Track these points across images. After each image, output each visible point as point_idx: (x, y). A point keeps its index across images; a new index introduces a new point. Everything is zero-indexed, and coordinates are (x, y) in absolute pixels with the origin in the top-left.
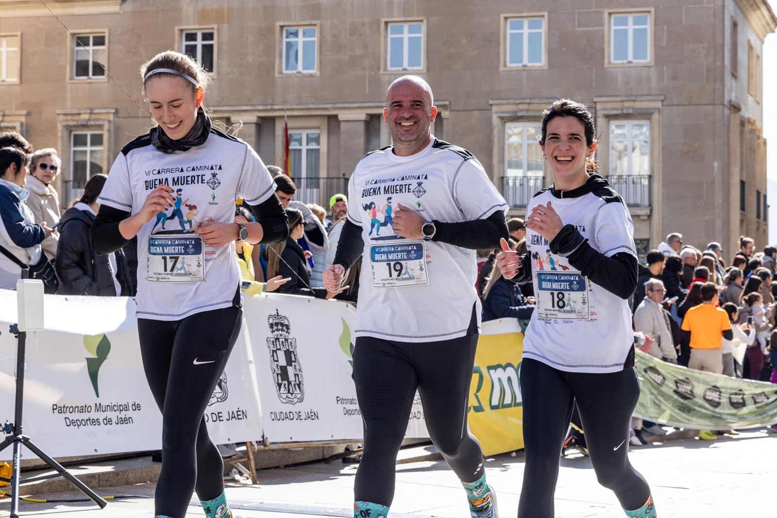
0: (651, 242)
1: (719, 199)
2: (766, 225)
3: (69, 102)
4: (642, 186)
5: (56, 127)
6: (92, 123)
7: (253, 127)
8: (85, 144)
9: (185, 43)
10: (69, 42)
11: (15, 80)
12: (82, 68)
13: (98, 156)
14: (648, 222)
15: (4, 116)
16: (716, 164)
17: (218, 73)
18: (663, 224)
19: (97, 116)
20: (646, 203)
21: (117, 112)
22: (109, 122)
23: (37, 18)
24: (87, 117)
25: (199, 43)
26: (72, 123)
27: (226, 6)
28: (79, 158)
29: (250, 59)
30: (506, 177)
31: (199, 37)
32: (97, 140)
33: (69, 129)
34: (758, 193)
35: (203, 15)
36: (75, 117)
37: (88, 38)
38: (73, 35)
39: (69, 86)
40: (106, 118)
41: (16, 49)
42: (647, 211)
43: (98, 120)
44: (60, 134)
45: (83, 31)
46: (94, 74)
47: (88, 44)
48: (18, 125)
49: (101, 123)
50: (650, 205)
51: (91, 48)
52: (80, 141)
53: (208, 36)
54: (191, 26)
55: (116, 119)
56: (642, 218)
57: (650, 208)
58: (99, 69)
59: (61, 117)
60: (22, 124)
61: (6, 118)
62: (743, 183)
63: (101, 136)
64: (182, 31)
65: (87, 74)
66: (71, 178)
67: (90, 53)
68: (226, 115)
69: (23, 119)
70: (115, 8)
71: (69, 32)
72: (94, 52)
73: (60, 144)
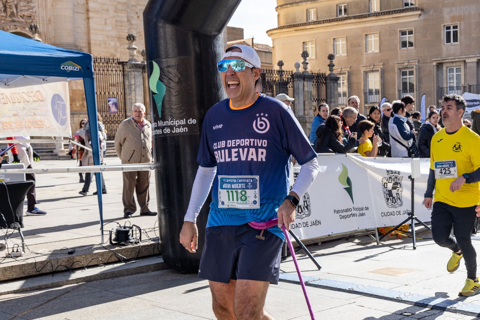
3: (399, 59)
5: (394, 69)
6: (409, 66)
7: (475, 65)
8: (406, 75)
9: (446, 31)
10: (399, 34)
11: (378, 51)
12: (404, 44)
13: (412, 79)
15: (374, 66)
17: (460, 42)
19: (411, 64)
21: (419, 61)
22: (416, 65)
23: (386, 25)
24: (407, 64)
25: (452, 30)
26: (401, 67)
27: (462, 14)
28: (404, 81)
29: (473, 35)
31: (452, 28)
32: (411, 73)
33: (400, 69)
35: (453, 19)
36: (402, 65)
37: (406, 32)
38: (400, 31)
39: (399, 52)
40: (415, 64)
41: (378, 39)
43: (411, 65)
44: (396, 72)
45: (404, 29)
46: (409, 46)
47: (406, 34)
48: (380, 69)
49: (412, 66)
51: (407, 36)
52: (404, 74)
53: (455, 27)
54: (448, 24)
55: (419, 64)
58: (411, 44)
59: (397, 65)
60: (381, 69)
61: (375, 67)
63: (413, 71)
64: (444, 26)
65: (406, 47)
66: (402, 89)
67: (407, 38)
68: (464, 59)
69: (382, 67)
70: (416, 19)
71: (398, 30)
72: (409, 37)
73: (396, 76)
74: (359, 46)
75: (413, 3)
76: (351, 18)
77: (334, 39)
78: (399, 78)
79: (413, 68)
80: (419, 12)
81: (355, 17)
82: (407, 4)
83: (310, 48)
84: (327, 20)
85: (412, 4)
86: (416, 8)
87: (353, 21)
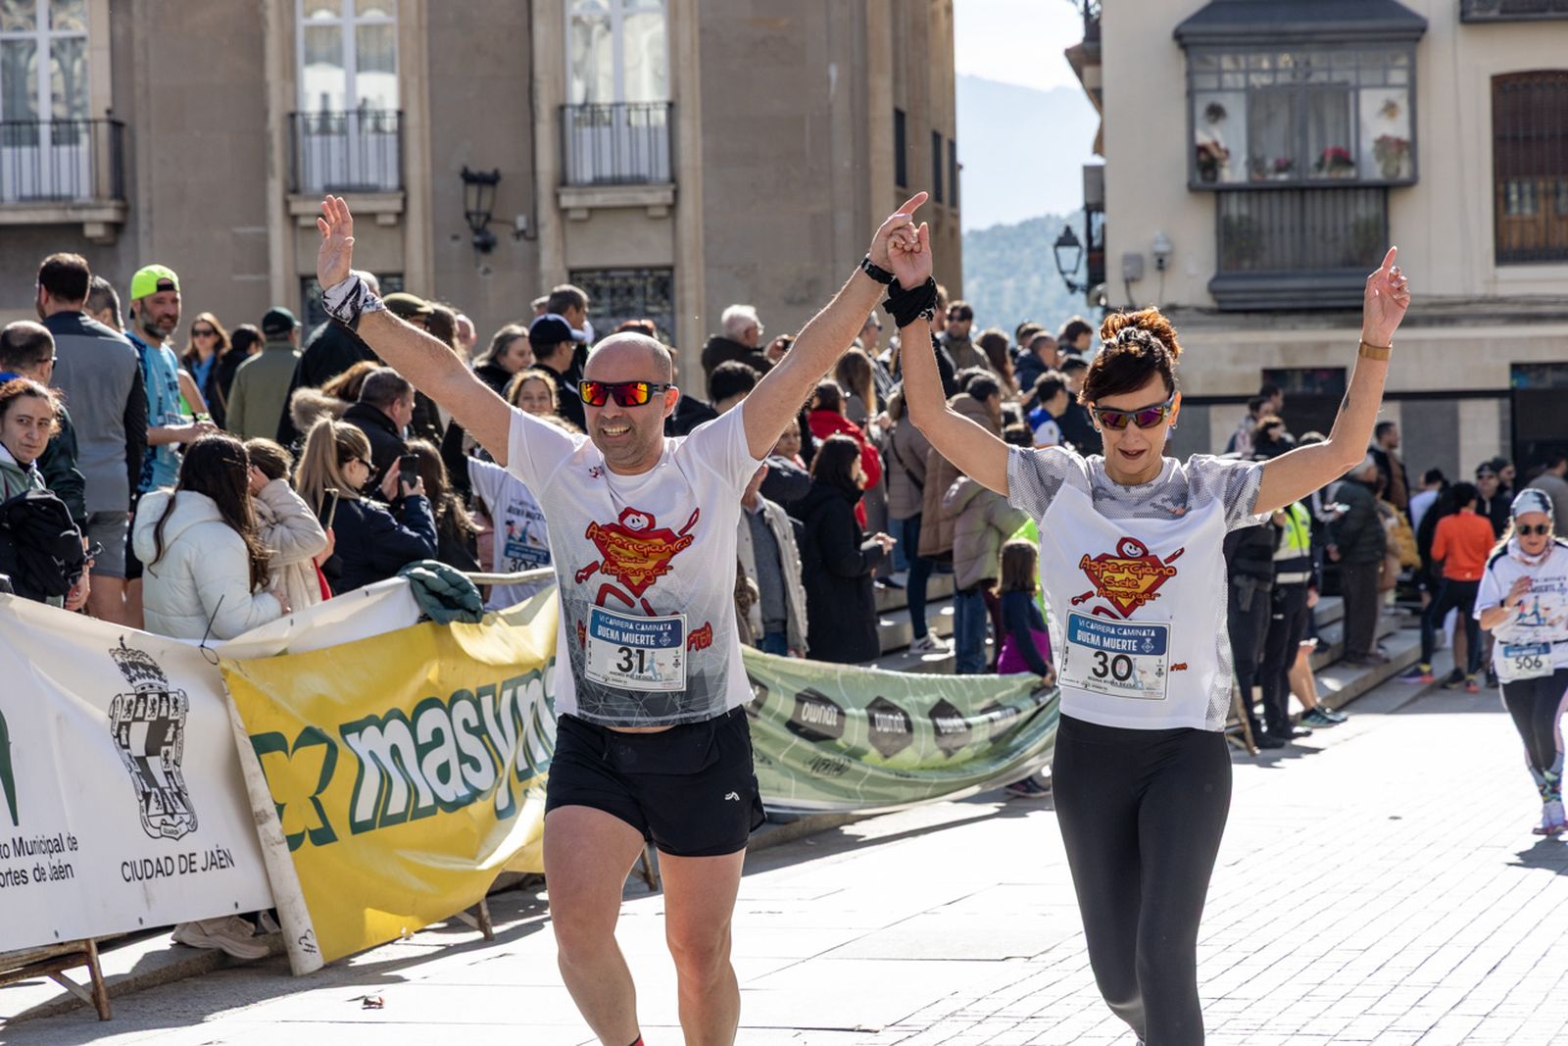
0: (677, 273)
1: (843, 159)
2: (956, 217)
4: (652, 131)
14: (667, 225)
16: (834, 72)
18: (706, 228)
20: (664, 173)
30: (303, 114)
34: (937, 137)
42: (665, 196)
50: (673, 179)
56: (652, 212)
57: (672, 187)
62: (899, 116)
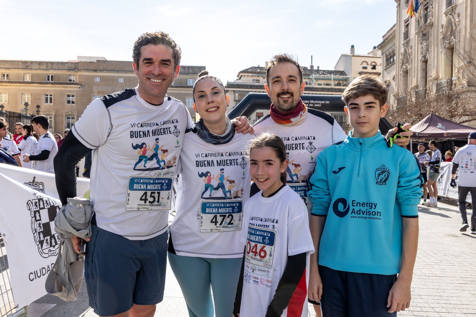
3: (66, 110)
5: (63, 115)
10: (66, 96)
12: (69, 102)
15: (49, 112)
19: (73, 113)
21: (78, 113)
23: (58, 90)
24: (70, 113)
27: (104, 91)
28: (69, 122)
32: (73, 118)
33: (66, 115)
35: (99, 92)
36: (67, 113)
39: (66, 106)
40: (75, 113)
44: (64, 117)
45: (69, 94)
47: (70, 97)
48: (53, 114)
51: (71, 98)
52: (69, 118)
58: (73, 102)
59: (64, 113)
64: (94, 95)
65: (70, 103)
67: (71, 99)
69: (54, 113)
70: (77, 89)
71: (66, 94)
72: (72, 98)
73: (64, 119)
74: (40, 99)
75: (75, 80)
76: (36, 83)
77: (22, 93)
78: (65, 121)
79: (74, 115)
80: (79, 86)
81: (38, 83)
82: (70, 80)
83: (4, 97)
84: (18, 82)
85: (73, 81)
86: (77, 83)
87: (36, 85)
